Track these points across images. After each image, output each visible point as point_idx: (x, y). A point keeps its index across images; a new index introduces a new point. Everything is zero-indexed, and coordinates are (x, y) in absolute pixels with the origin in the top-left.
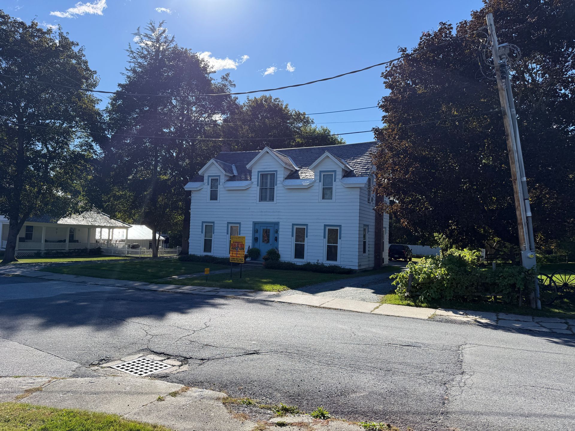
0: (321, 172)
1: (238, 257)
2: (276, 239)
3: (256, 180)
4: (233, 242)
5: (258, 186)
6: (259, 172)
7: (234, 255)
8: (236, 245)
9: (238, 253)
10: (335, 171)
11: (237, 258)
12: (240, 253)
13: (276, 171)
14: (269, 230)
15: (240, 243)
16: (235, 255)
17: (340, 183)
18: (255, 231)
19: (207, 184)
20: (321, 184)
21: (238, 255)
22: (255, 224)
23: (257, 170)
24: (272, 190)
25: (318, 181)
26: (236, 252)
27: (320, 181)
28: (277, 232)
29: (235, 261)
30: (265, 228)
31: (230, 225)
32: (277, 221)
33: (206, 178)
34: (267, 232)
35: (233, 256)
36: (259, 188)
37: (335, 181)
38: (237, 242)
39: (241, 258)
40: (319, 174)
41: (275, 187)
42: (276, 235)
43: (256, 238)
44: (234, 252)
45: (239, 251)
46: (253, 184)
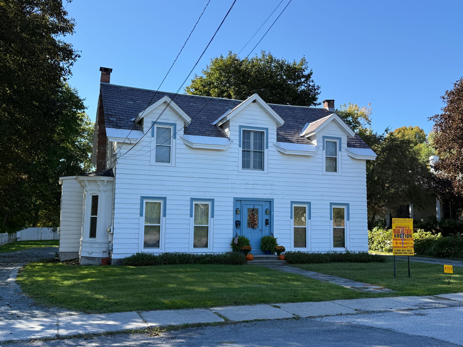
0: (324, 137)
1: (405, 247)
2: (267, 222)
3: (238, 138)
4: (396, 227)
5: (240, 146)
6: (241, 127)
7: (399, 245)
8: (401, 231)
9: (404, 242)
10: (340, 139)
11: (403, 249)
12: (407, 242)
13: (267, 129)
14: (257, 210)
15: (406, 227)
16: (401, 245)
17: (346, 154)
18: (237, 212)
19: (149, 134)
20: (324, 151)
21: (404, 245)
22: (237, 200)
23: (238, 124)
24: (261, 154)
25: (321, 148)
26: (401, 241)
27: (324, 149)
28: (269, 212)
29: (400, 253)
30: (252, 207)
31: (194, 203)
32: (270, 198)
33: (147, 125)
34: (253, 213)
35: (398, 247)
36: (241, 149)
37: (340, 150)
38: (402, 227)
39: (409, 249)
40: (321, 140)
41: (266, 151)
42: (267, 217)
43: (238, 221)
44: (398, 241)
45: (405, 240)
46: (233, 143)
